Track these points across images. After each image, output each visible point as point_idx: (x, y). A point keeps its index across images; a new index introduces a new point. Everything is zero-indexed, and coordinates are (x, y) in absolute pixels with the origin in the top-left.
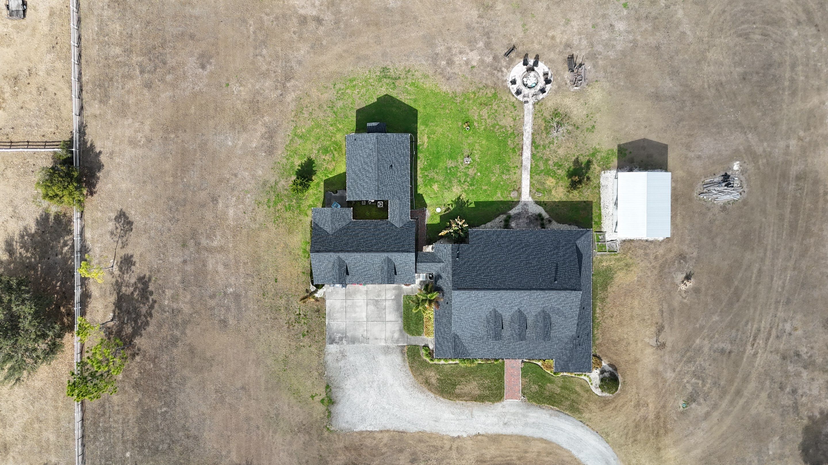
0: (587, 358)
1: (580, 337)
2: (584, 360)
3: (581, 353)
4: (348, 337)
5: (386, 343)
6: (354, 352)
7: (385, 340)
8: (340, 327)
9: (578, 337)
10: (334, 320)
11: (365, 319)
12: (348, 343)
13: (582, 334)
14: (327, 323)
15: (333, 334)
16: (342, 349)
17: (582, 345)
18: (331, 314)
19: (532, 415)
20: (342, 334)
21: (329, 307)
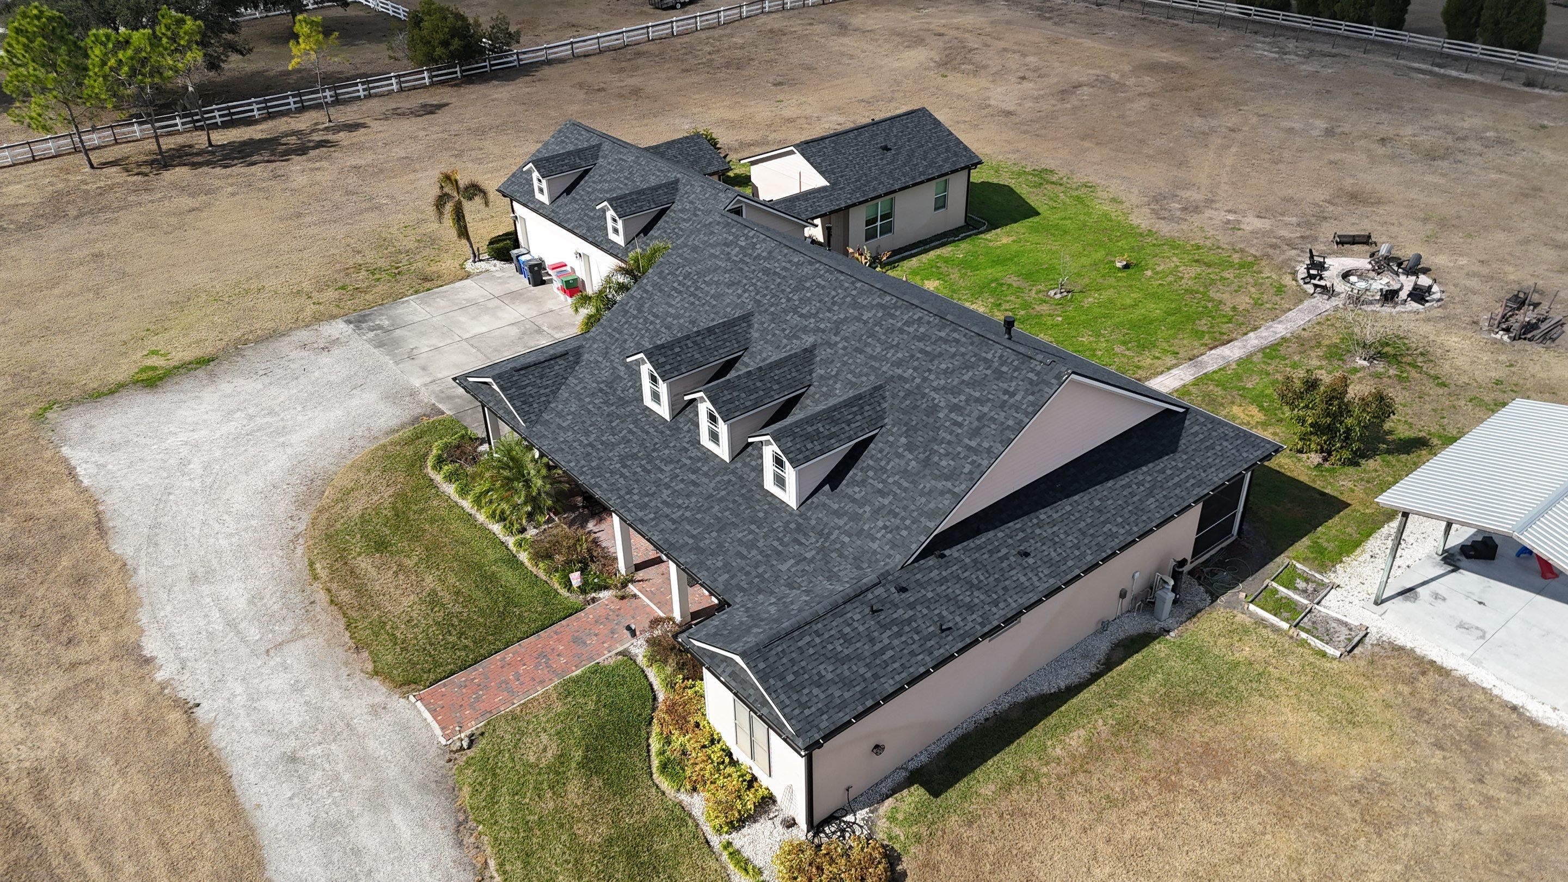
0: (847, 684)
1: (909, 597)
2: (827, 671)
3: (848, 641)
5: (425, 385)
7: (434, 381)
8: (411, 317)
9: (903, 590)
10: (424, 303)
11: (467, 336)
12: (370, 340)
13: (927, 602)
14: (406, 299)
17: (884, 627)
18: (437, 296)
19: (398, 820)
20: (393, 325)
21: (454, 288)
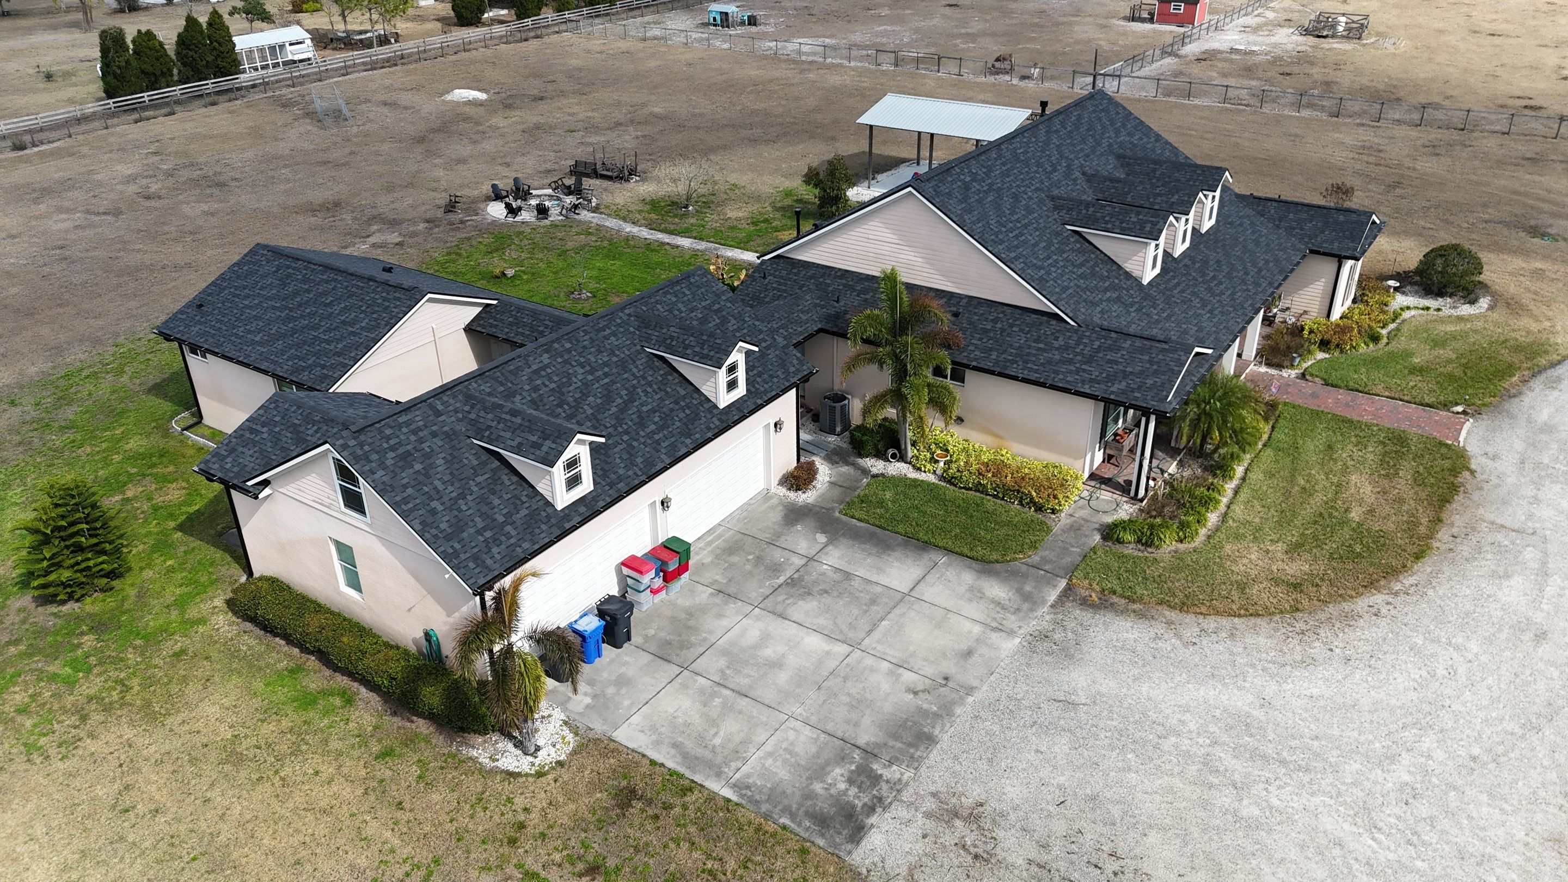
4: (876, 745)
5: (1011, 633)
6: (983, 765)
7: (995, 629)
8: (799, 749)
10: (738, 754)
11: (842, 649)
12: (914, 762)
14: (727, 793)
15: (809, 795)
16: (930, 804)
18: (700, 752)
19: (1547, 417)
20: (842, 758)
21: (657, 744)
